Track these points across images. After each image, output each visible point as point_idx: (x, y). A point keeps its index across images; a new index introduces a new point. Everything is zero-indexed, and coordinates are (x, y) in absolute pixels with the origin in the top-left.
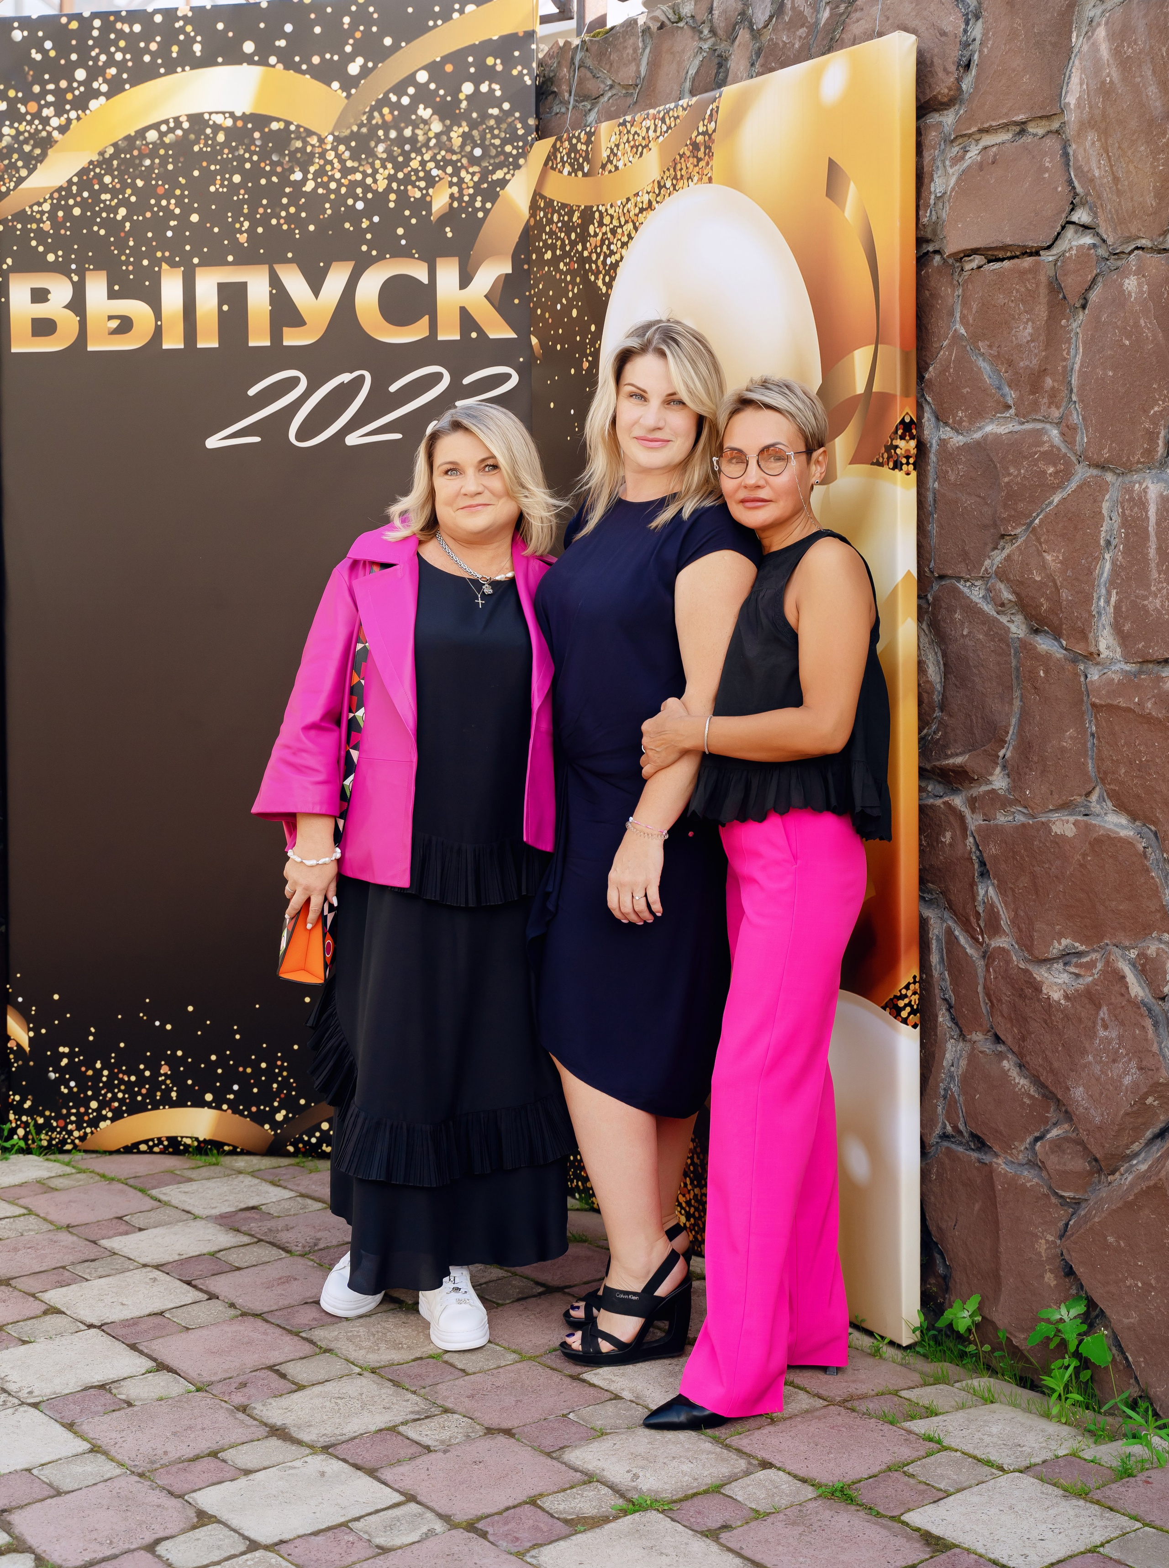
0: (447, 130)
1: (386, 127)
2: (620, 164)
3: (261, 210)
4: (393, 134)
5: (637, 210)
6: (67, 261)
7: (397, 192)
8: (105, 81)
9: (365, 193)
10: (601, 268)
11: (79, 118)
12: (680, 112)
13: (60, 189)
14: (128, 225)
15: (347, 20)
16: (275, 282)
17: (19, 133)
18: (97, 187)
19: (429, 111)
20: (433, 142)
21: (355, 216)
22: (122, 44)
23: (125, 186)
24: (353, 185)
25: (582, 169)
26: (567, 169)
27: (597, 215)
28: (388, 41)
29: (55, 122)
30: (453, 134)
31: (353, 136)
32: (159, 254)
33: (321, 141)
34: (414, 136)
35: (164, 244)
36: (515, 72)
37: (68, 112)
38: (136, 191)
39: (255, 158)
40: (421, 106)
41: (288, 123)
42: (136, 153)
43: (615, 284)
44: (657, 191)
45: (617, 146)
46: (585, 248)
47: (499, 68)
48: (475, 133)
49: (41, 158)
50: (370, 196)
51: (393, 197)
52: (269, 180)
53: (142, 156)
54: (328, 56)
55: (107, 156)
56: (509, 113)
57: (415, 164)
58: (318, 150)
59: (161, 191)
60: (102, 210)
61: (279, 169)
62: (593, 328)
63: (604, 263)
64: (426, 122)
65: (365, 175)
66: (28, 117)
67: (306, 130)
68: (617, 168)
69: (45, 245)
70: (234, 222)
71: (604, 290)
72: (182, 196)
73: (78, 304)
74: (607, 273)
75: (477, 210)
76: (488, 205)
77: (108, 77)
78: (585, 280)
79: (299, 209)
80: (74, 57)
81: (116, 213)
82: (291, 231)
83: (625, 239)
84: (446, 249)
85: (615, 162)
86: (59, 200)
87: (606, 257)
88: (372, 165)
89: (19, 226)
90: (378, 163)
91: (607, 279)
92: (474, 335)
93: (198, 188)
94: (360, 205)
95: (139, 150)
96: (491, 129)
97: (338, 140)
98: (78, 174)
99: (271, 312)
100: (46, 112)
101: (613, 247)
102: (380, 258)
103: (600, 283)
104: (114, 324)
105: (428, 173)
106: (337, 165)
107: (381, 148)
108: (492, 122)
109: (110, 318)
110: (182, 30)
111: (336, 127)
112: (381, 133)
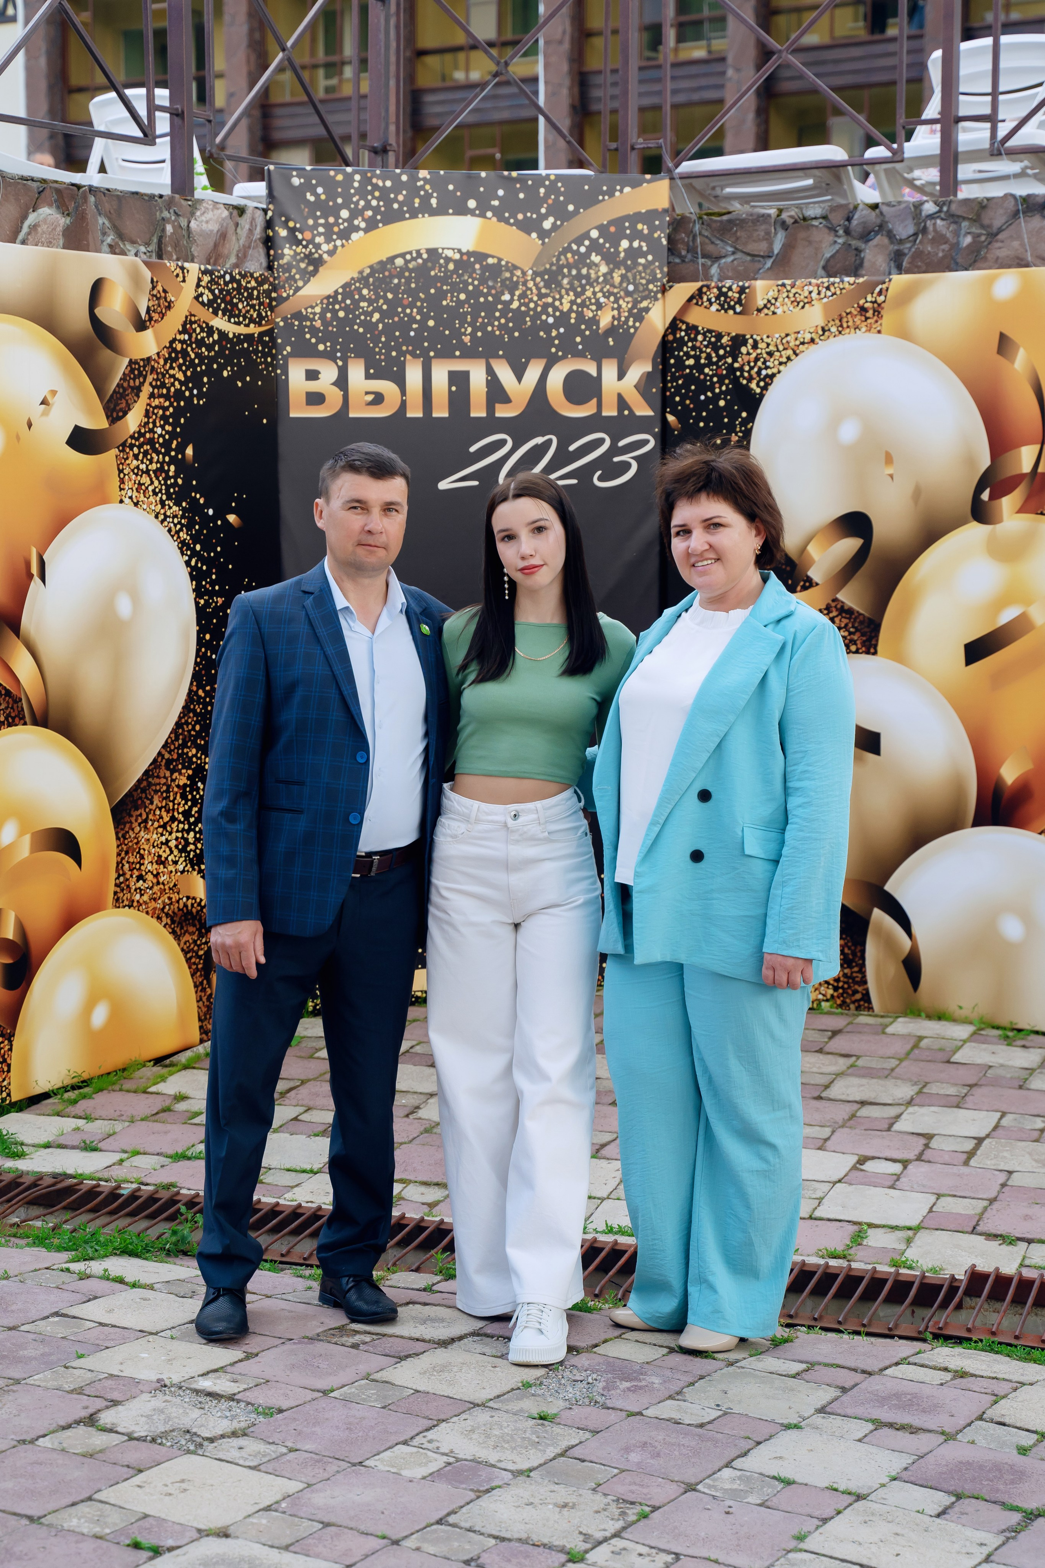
0: (611, 272)
1: (569, 267)
2: (779, 311)
3: (480, 320)
4: (574, 272)
5: (798, 343)
6: (334, 350)
7: (577, 312)
8: (364, 220)
9: (554, 312)
10: (755, 376)
11: (343, 246)
12: (847, 286)
13: (328, 297)
14: (381, 326)
15: (542, 190)
16: (490, 371)
17: (296, 254)
18: (357, 297)
19: (599, 258)
20: (601, 279)
21: (548, 328)
22: (377, 194)
23: (378, 297)
24: (546, 306)
25: (733, 308)
26: (715, 307)
27: (751, 341)
28: (571, 208)
29: (325, 247)
30: (615, 275)
31: (546, 271)
32: (404, 348)
33: (524, 273)
34: (588, 274)
35: (408, 341)
36: (656, 235)
37: (334, 241)
38: (387, 301)
39: (476, 283)
40: (594, 254)
41: (500, 260)
42: (387, 273)
43: (770, 388)
44: (821, 332)
45: (776, 299)
46: (735, 360)
47: (646, 231)
48: (629, 274)
49: (315, 273)
50: (558, 314)
51: (573, 315)
52: (486, 299)
53: (392, 277)
54: (529, 214)
55: (365, 274)
56: (652, 262)
57: (589, 293)
58: (521, 280)
59: (405, 302)
60: (360, 314)
61: (493, 292)
62: (744, 414)
63: (759, 373)
64: (597, 265)
65: (554, 299)
66: (304, 243)
67: (513, 265)
68: (774, 313)
69: (317, 337)
70: (460, 328)
71: (758, 390)
72: (422, 307)
73: (342, 382)
74: (761, 380)
75: (630, 327)
76: (637, 324)
77: (366, 217)
78: (736, 381)
79: (508, 320)
80: (340, 201)
81: (372, 317)
82: (501, 336)
83: (784, 360)
84: (609, 353)
85: (772, 308)
86: (328, 305)
87: (760, 369)
88: (560, 293)
89: (296, 323)
90: (563, 291)
91: (762, 384)
92: (626, 412)
93: (434, 302)
94: (551, 320)
95: (390, 271)
96: (640, 273)
97: (536, 274)
98: (344, 287)
99: (488, 393)
100: (318, 240)
101: (768, 364)
102: (564, 357)
103: (753, 385)
104: (370, 398)
105: (597, 300)
106: (534, 291)
107: (565, 281)
108: (641, 268)
109: (367, 393)
110: (422, 188)
111: (534, 265)
112: (565, 270)
